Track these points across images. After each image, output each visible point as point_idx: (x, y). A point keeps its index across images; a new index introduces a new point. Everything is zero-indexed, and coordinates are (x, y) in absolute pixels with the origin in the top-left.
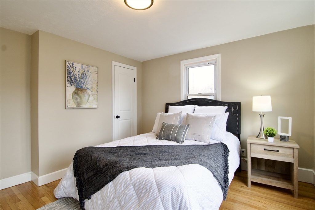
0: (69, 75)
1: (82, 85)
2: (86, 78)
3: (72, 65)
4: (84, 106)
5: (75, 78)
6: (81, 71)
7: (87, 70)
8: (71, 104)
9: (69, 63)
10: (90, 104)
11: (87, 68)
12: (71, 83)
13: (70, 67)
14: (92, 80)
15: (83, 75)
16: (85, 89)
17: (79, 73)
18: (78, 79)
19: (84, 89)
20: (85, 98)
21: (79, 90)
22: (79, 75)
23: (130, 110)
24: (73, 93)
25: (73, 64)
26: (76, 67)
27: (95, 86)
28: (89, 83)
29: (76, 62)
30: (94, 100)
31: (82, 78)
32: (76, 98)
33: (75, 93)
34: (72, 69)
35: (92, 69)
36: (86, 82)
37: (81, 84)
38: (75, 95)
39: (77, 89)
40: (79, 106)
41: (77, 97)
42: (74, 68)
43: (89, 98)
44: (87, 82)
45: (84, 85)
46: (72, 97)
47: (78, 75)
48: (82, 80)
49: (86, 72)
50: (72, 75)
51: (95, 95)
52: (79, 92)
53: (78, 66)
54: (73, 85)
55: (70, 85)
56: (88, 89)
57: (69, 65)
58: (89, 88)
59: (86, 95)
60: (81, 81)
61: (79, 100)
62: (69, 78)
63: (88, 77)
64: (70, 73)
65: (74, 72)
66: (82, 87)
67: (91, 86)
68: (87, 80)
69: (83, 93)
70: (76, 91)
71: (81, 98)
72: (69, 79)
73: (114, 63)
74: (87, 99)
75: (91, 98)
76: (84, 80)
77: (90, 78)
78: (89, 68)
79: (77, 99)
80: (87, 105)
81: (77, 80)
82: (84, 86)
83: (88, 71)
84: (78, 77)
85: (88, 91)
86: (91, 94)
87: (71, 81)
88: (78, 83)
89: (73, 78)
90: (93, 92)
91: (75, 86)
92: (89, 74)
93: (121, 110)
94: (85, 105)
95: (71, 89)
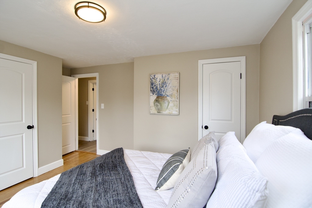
0: (152, 86)
1: (162, 93)
2: (166, 86)
3: (154, 77)
4: (163, 112)
5: (157, 88)
6: (161, 81)
7: (167, 78)
8: (154, 110)
9: (152, 75)
10: (170, 111)
11: (167, 76)
12: (153, 92)
13: (152, 79)
14: (172, 86)
15: (164, 84)
16: (165, 96)
17: (160, 83)
18: (159, 88)
19: (164, 97)
20: (165, 105)
21: (160, 98)
22: (159, 84)
23: (231, 120)
24: (155, 100)
25: (154, 76)
26: (157, 78)
27: (175, 92)
28: (170, 90)
29: (157, 73)
30: (174, 106)
31: (163, 87)
32: (157, 105)
33: (157, 101)
34: (154, 80)
35: (172, 76)
36: (165, 90)
37: (161, 92)
38: (156, 102)
39: (158, 97)
40: (159, 111)
41: (158, 104)
42: (156, 79)
43: (168, 105)
44: (167, 89)
45: (164, 93)
46: (154, 104)
47: (159, 85)
48: (162, 89)
49: (166, 80)
50: (154, 85)
51: (175, 102)
52: (160, 99)
53: (159, 77)
54: (155, 94)
55: (152, 94)
56: (168, 96)
57: (151, 78)
58: (169, 95)
59: (166, 102)
60: (162, 90)
61: (159, 107)
62: (151, 88)
63: (167, 85)
64: (152, 84)
65: (155, 83)
66: (162, 95)
67: (171, 93)
68: (167, 88)
69: (163, 101)
70: (157, 99)
71: (161, 105)
72: (152, 89)
74: (167, 106)
75: (171, 104)
76: (164, 89)
77: (170, 85)
78: (169, 76)
79: (158, 106)
80: (167, 112)
81: (158, 89)
82: (164, 94)
83: (168, 79)
84: (158, 86)
85: (168, 98)
86: (171, 101)
87: (153, 90)
88: (159, 91)
89: (155, 87)
90: (173, 99)
91: (156, 94)
92: (169, 82)
93: (212, 120)
94: (165, 111)
95: (154, 97)
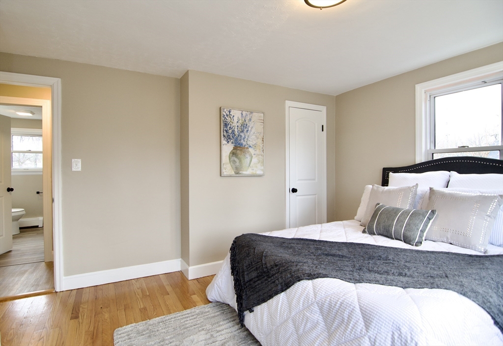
0: (225, 129)
1: (242, 141)
2: (247, 131)
3: (228, 114)
4: (244, 172)
5: (233, 132)
6: (240, 121)
7: (248, 118)
8: (228, 170)
9: (225, 110)
10: (253, 170)
11: (248, 116)
12: (228, 139)
13: (226, 116)
14: (256, 132)
15: (244, 127)
16: (246, 147)
17: (238, 124)
18: (236, 133)
19: (244, 148)
20: (246, 161)
21: (239, 149)
22: (238, 126)
23: (314, 180)
24: (230, 153)
25: (230, 112)
26: (233, 116)
27: (260, 141)
28: (252, 138)
29: (234, 108)
30: (259, 163)
31: (242, 131)
32: (234, 161)
33: (233, 153)
34: (228, 118)
35: (256, 116)
36: (247, 137)
37: (240, 140)
38: (232, 156)
39: (235, 148)
40: (237, 172)
41: (236, 159)
42: (232, 117)
43: (251, 161)
44: (248, 136)
45: (244, 141)
46: (230, 159)
47: (236, 127)
48: (242, 134)
49: (247, 121)
50: (228, 128)
51: (260, 156)
52: (238, 151)
53: (236, 114)
54: (230, 143)
55: (226, 143)
56: (250, 146)
57: (225, 114)
58: (252, 146)
59: (247, 156)
60: (241, 136)
61: (238, 164)
62: (225, 132)
63: (249, 129)
64: (226, 125)
65: (231, 123)
66: (242, 144)
67: (254, 142)
68: (248, 134)
69: (243, 154)
70: (234, 151)
71: (240, 161)
72: (225, 134)
73: (288, 103)
74: (249, 162)
75: (255, 160)
76: (245, 135)
77: (253, 130)
78: (251, 115)
79: (236, 162)
80: (249, 172)
81: (235, 135)
82: (244, 143)
83: (250, 120)
84: (236, 130)
85: (250, 149)
86: (254, 154)
87: (228, 136)
88: (237, 139)
89: (230, 131)
90: (258, 152)
91: (232, 143)
92: (251, 124)
93: (299, 180)
94: (247, 171)
95: (228, 148)
